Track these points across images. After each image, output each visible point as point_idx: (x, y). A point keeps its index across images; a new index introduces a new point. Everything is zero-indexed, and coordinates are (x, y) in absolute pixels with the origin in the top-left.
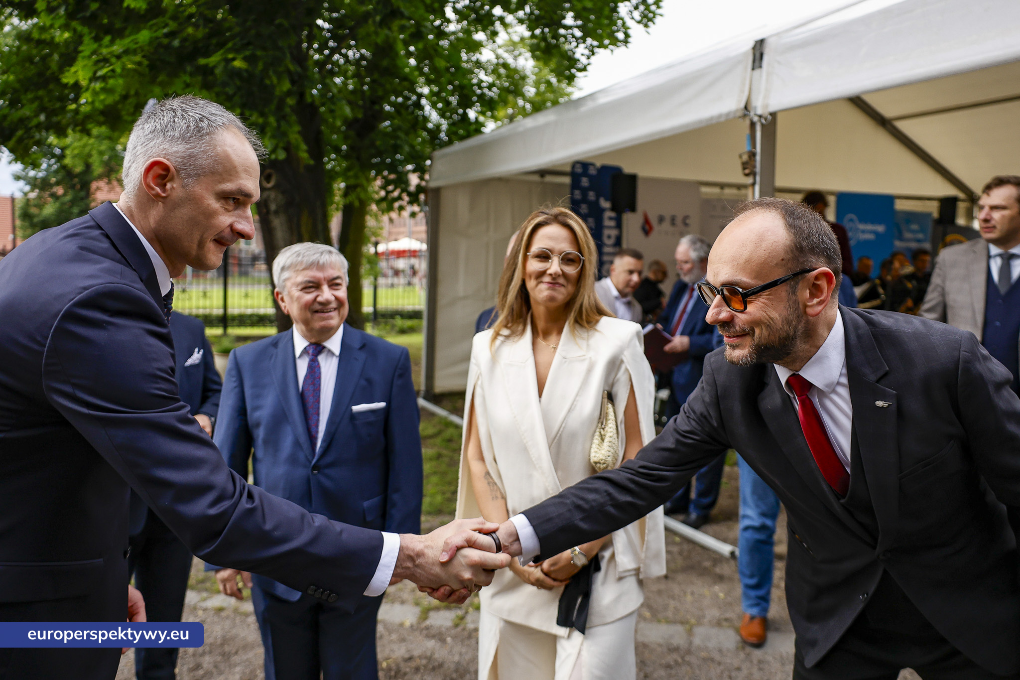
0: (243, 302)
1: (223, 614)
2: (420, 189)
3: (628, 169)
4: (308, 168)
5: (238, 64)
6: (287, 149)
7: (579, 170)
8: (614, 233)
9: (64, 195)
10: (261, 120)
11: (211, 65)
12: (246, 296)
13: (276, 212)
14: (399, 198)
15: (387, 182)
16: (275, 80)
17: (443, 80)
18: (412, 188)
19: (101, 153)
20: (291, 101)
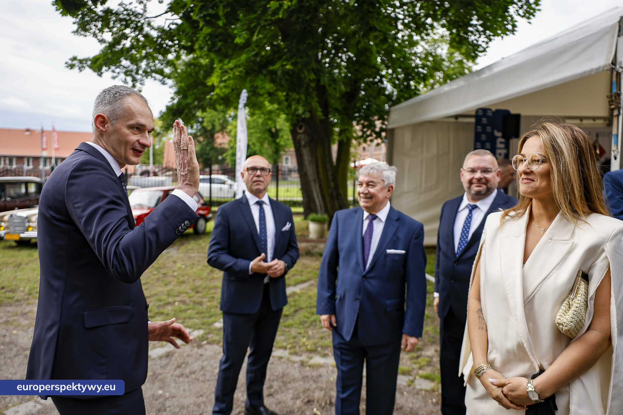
0: (286, 194)
1: (282, 360)
2: (382, 130)
3: (513, 111)
4: (322, 121)
5: (288, 67)
6: (310, 111)
7: (481, 113)
8: (503, 152)
9: (204, 141)
10: (297, 97)
11: (275, 69)
12: (288, 191)
13: (305, 146)
14: (371, 135)
15: (364, 126)
16: (306, 74)
17: (397, 66)
18: (377, 130)
19: (219, 119)
20: (313, 85)
